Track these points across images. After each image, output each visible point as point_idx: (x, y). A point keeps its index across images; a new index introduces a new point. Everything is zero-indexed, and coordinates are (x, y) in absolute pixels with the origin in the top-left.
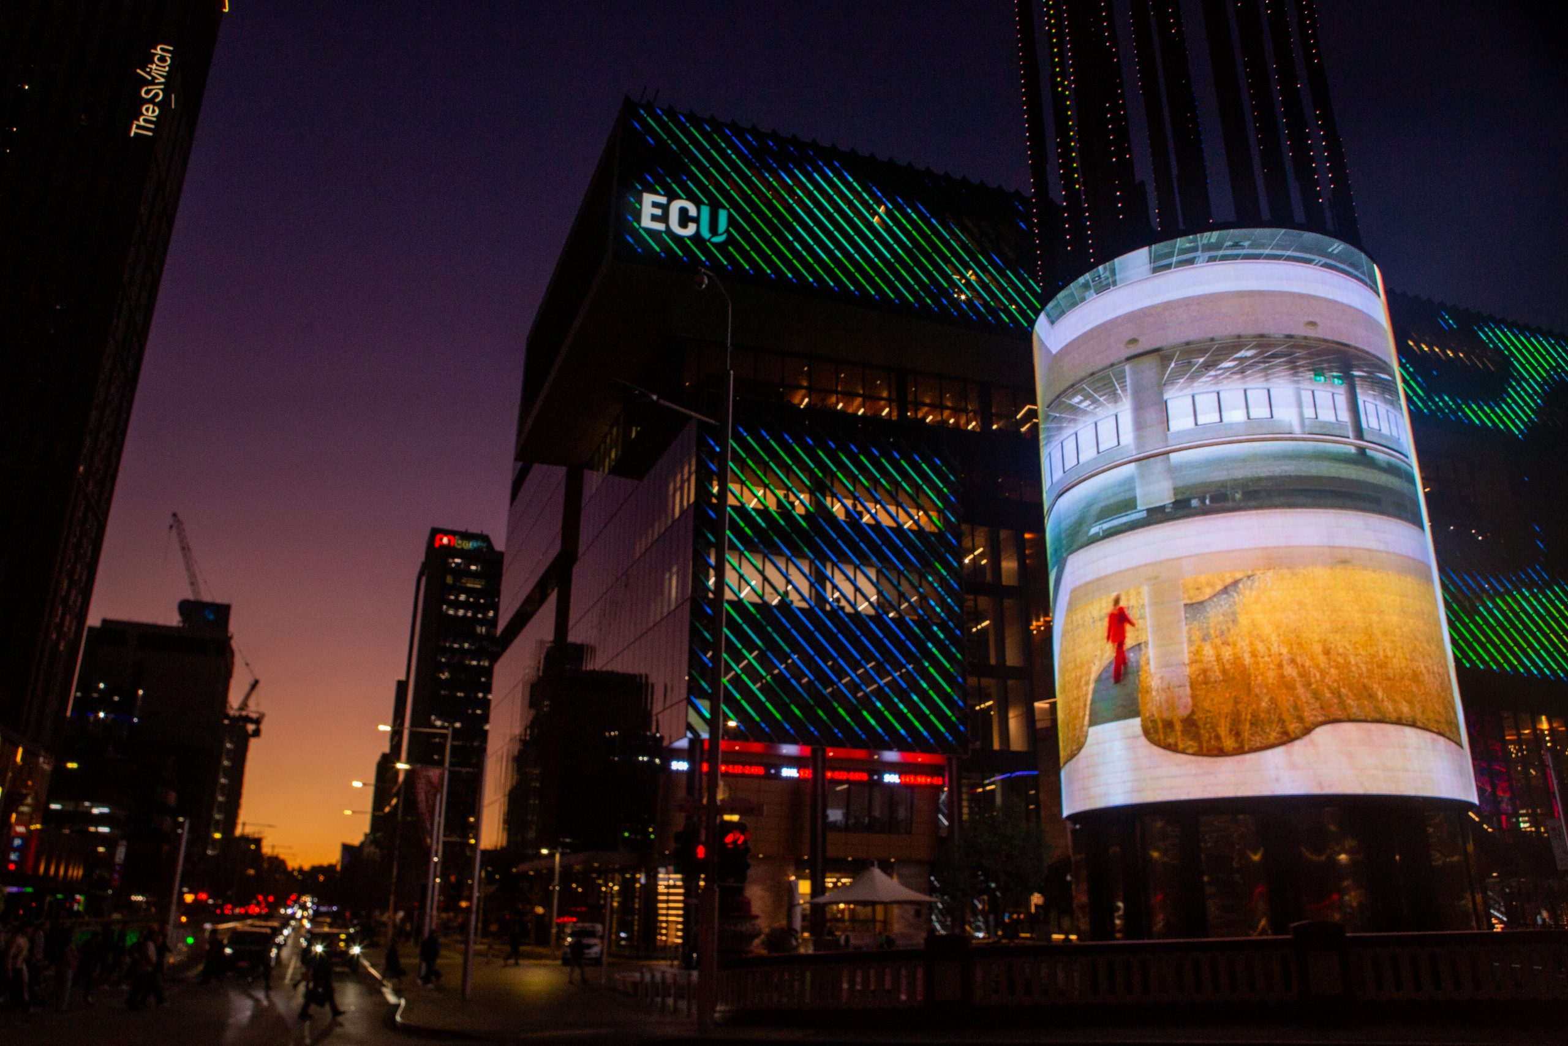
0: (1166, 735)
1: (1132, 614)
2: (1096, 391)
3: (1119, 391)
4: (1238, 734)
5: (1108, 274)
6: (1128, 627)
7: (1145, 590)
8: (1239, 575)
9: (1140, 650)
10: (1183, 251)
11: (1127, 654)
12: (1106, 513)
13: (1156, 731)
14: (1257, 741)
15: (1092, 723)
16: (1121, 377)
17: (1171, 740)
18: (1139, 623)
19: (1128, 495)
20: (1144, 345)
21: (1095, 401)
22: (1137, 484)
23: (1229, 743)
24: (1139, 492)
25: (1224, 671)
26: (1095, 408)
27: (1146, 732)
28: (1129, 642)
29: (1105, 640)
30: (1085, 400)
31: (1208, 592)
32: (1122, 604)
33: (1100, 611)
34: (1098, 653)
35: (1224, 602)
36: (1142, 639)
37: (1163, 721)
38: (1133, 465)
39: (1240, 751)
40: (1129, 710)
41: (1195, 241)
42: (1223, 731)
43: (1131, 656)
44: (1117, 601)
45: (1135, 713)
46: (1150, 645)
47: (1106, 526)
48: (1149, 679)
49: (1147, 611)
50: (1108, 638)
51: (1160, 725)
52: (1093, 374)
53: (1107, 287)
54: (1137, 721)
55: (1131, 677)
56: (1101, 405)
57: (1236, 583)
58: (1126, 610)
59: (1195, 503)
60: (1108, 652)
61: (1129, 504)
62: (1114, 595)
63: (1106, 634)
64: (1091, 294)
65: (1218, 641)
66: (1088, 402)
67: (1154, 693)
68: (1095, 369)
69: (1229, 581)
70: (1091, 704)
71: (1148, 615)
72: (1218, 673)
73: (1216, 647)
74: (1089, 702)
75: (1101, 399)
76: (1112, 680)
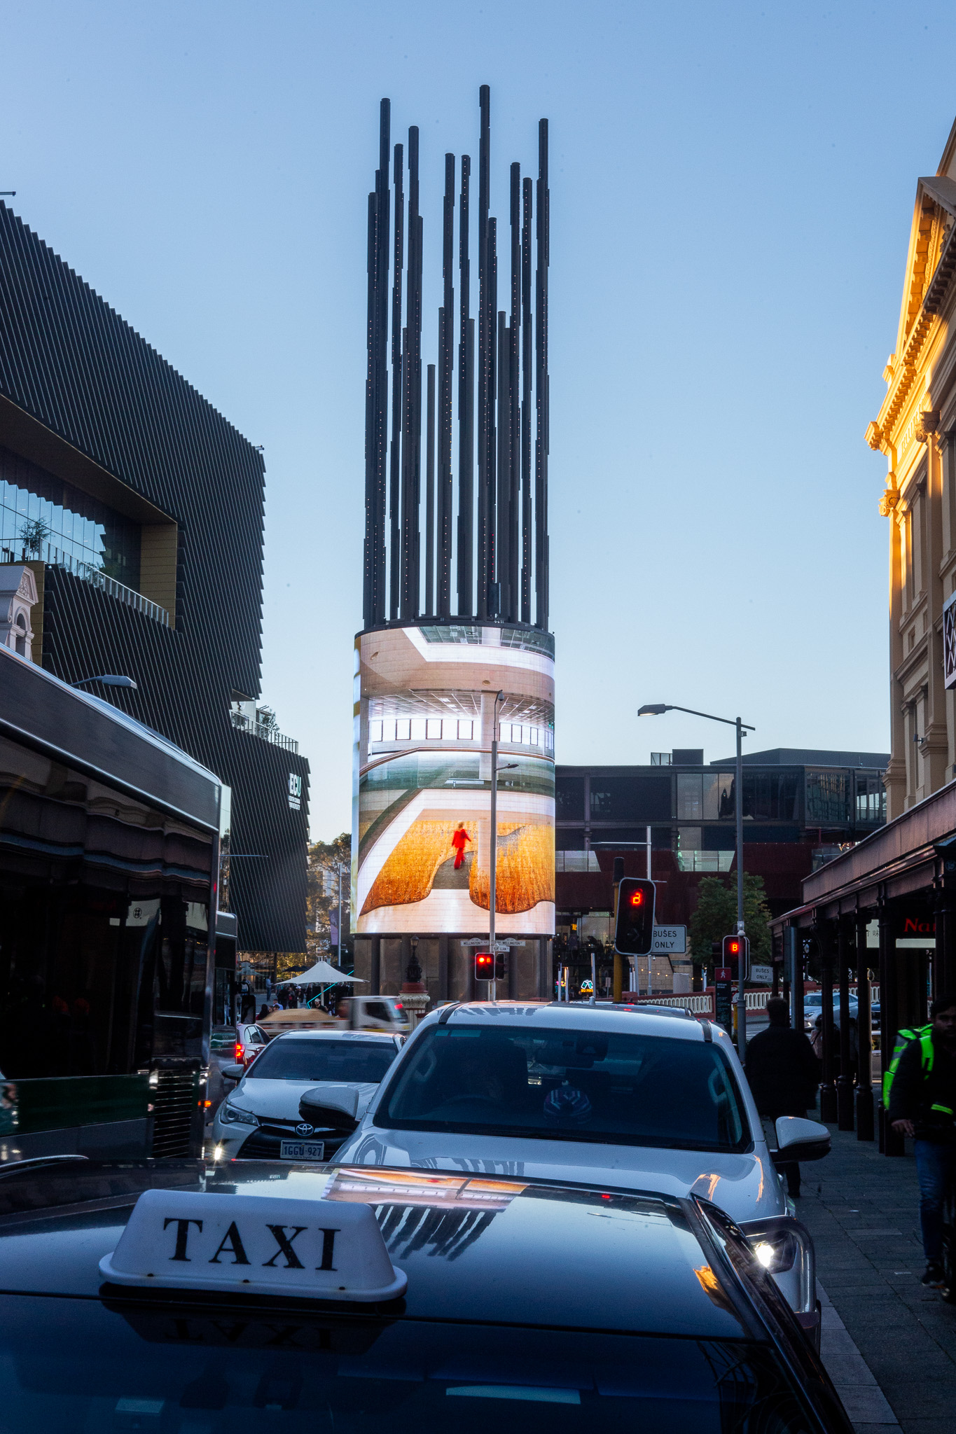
0: (483, 901)
1: (470, 835)
2: (460, 701)
3: (476, 708)
4: (513, 904)
5: (477, 634)
6: (467, 841)
7: (479, 824)
8: (520, 826)
9: (473, 854)
10: (516, 639)
11: (464, 855)
12: (459, 775)
13: (478, 898)
14: (520, 908)
15: (434, 887)
16: (478, 702)
17: (485, 904)
18: (474, 841)
19: (476, 770)
20: (494, 686)
21: (458, 707)
22: (481, 764)
23: (510, 908)
24: (481, 770)
25: (511, 873)
26: (459, 711)
27: (472, 898)
28: (467, 848)
29: (451, 845)
30: (452, 703)
31: (508, 832)
32: (465, 827)
33: (449, 828)
34: (445, 850)
35: (514, 837)
36: (475, 849)
37: (481, 893)
38: (479, 753)
39: (513, 912)
40: (463, 884)
41: (520, 634)
42: (508, 902)
43: (467, 856)
44: (461, 825)
45: (468, 887)
46: (479, 853)
47: (458, 782)
48: (477, 871)
49: (479, 835)
50: (453, 844)
51: (480, 895)
52: (459, 690)
53: (475, 642)
54: (467, 891)
55: (466, 868)
56: (463, 711)
57: (519, 829)
58: (466, 832)
59: (507, 783)
60: (453, 851)
61: (475, 775)
62: (459, 822)
63: (451, 842)
64: (464, 641)
65: (510, 857)
66: (453, 706)
67: (478, 879)
68: (462, 688)
69: (516, 828)
70: (435, 877)
71: (479, 838)
72: (508, 873)
73: (509, 861)
74: (433, 875)
75: (464, 708)
76: (453, 867)
